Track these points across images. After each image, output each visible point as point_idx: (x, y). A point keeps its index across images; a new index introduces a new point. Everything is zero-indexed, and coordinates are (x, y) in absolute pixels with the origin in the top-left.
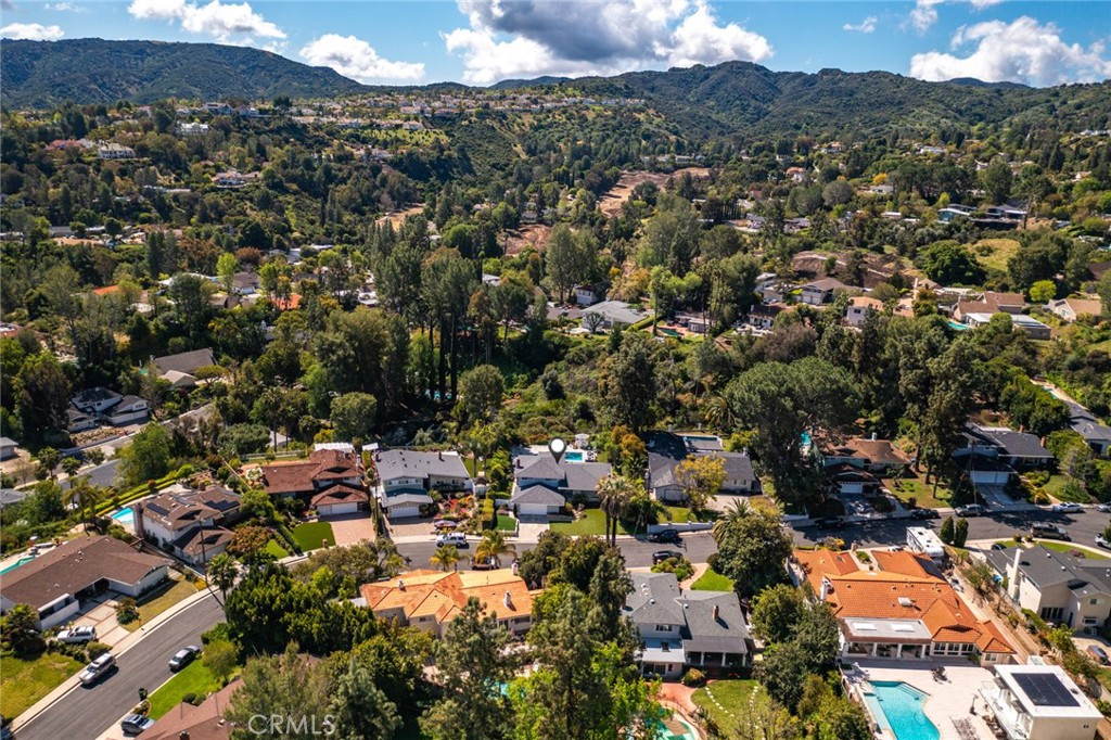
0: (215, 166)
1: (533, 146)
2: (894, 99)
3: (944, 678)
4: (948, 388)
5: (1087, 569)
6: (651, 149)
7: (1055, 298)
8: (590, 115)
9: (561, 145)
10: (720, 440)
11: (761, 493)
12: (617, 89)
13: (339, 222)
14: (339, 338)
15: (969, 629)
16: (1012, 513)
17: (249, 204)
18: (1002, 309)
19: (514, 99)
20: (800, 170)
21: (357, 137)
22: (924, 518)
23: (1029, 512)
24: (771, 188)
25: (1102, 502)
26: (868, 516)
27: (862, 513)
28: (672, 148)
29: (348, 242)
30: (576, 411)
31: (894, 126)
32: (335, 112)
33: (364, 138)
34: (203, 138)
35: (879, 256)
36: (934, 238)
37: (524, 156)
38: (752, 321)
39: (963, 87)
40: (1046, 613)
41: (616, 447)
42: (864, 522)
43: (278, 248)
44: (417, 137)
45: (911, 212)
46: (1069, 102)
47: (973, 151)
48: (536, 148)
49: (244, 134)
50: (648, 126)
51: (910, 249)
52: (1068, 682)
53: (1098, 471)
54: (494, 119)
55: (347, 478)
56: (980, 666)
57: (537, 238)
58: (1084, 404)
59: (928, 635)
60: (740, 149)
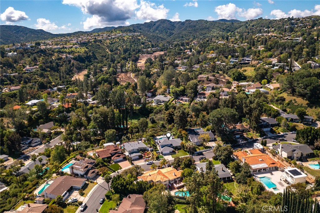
0: (23, 66)
1: (112, 49)
2: (206, 27)
3: (273, 174)
4: (256, 111)
5: (294, 147)
6: (145, 47)
7: (267, 83)
8: (125, 39)
9: (119, 48)
10: (202, 129)
11: (217, 140)
12: (131, 30)
13: (66, 79)
14: (98, 115)
15: (275, 163)
16: (273, 137)
17: (36, 76)
18: (257, 88)
19: (102, 35)
20: (189, 50)
21: (60, 51)
22: (256, 141)
23: (276, 136)
24: (183, 57)
25: (291, 132)
26: (243, 142)
27: (241, 142)
28: (150, 46)
29: (70, 84)
30: (161, 126)
31: (208, 35)
32: (50, 44)
33: (62, 52)
34: (16, 57)
35: (218, 74)
36: (231, 68)
37: (109, 53)
38: (198, 97)
39: (223, 22)
40: (289, 157)
41: (180, 134)
42: (242, 144)
43: (49, 88)
44: (78, 50)
45: (223, 62)
46: (250, 25)
47: (231, 42)
48: (112, 50)
49: (28, 54)
50: (143, 40)
51: (226, 72)
52: (299, 170)
53: (289, 125)
54: (99, 42)
55: (118, 152)
56: (278, 171)
57: (123, 77)
58: (281, 109)
59: (267, 166)
60: (169, 45)
